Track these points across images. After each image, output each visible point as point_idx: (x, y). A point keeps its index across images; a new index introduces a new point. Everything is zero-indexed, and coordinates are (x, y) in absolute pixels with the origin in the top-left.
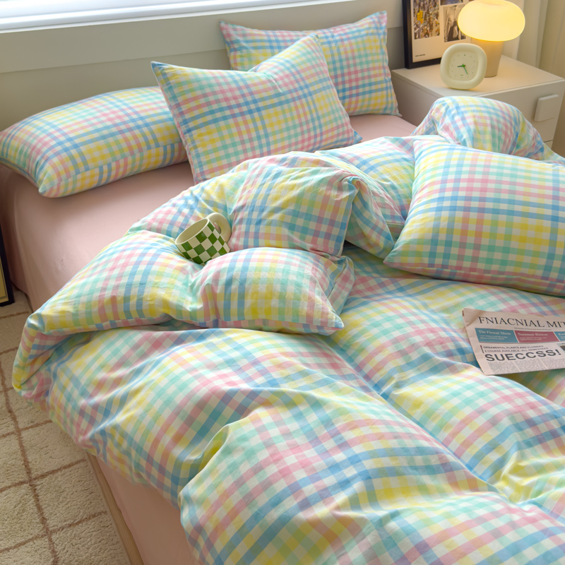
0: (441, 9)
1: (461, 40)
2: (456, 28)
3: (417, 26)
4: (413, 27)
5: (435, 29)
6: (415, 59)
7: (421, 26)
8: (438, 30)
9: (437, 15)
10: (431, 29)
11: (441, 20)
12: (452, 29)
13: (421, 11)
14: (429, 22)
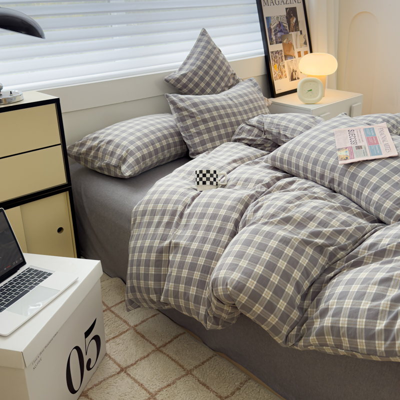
0: (286, 62)
1: (297, 80)
2: (294, 73)
3: (275, 73)
4: (273, 73)
5: (284, 74)
6: (277, 92)
7: (277, 73)
8: (286, 75)
9: (284, 66)
10: (282, 74)
11: (286, 69)
12: (292, 73)
13: (276, 64)
14: (281, 70)
